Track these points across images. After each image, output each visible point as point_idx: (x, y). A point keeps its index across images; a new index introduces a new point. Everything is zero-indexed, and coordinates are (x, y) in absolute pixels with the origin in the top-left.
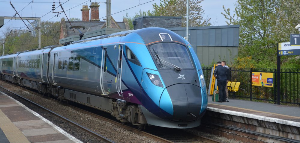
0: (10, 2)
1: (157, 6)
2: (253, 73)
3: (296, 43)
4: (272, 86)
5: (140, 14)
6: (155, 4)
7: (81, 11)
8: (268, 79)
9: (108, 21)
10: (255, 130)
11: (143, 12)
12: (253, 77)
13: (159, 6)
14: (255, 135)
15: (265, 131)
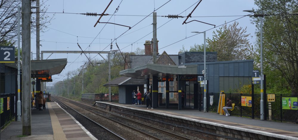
0: (78, 44)
1: (210, 40)
2: (242, 97)
3: (256, 76)
4: (251, 106)
5: (194, 47)
6: (208, 38)
7: (144, 46)
8: (249, 101)
9: (155, 57)
10: (216, 133)
11: (198, 46)
12: (242, 100)
13: (211, 40)
14: (216, 136)
15: (219, 133)
